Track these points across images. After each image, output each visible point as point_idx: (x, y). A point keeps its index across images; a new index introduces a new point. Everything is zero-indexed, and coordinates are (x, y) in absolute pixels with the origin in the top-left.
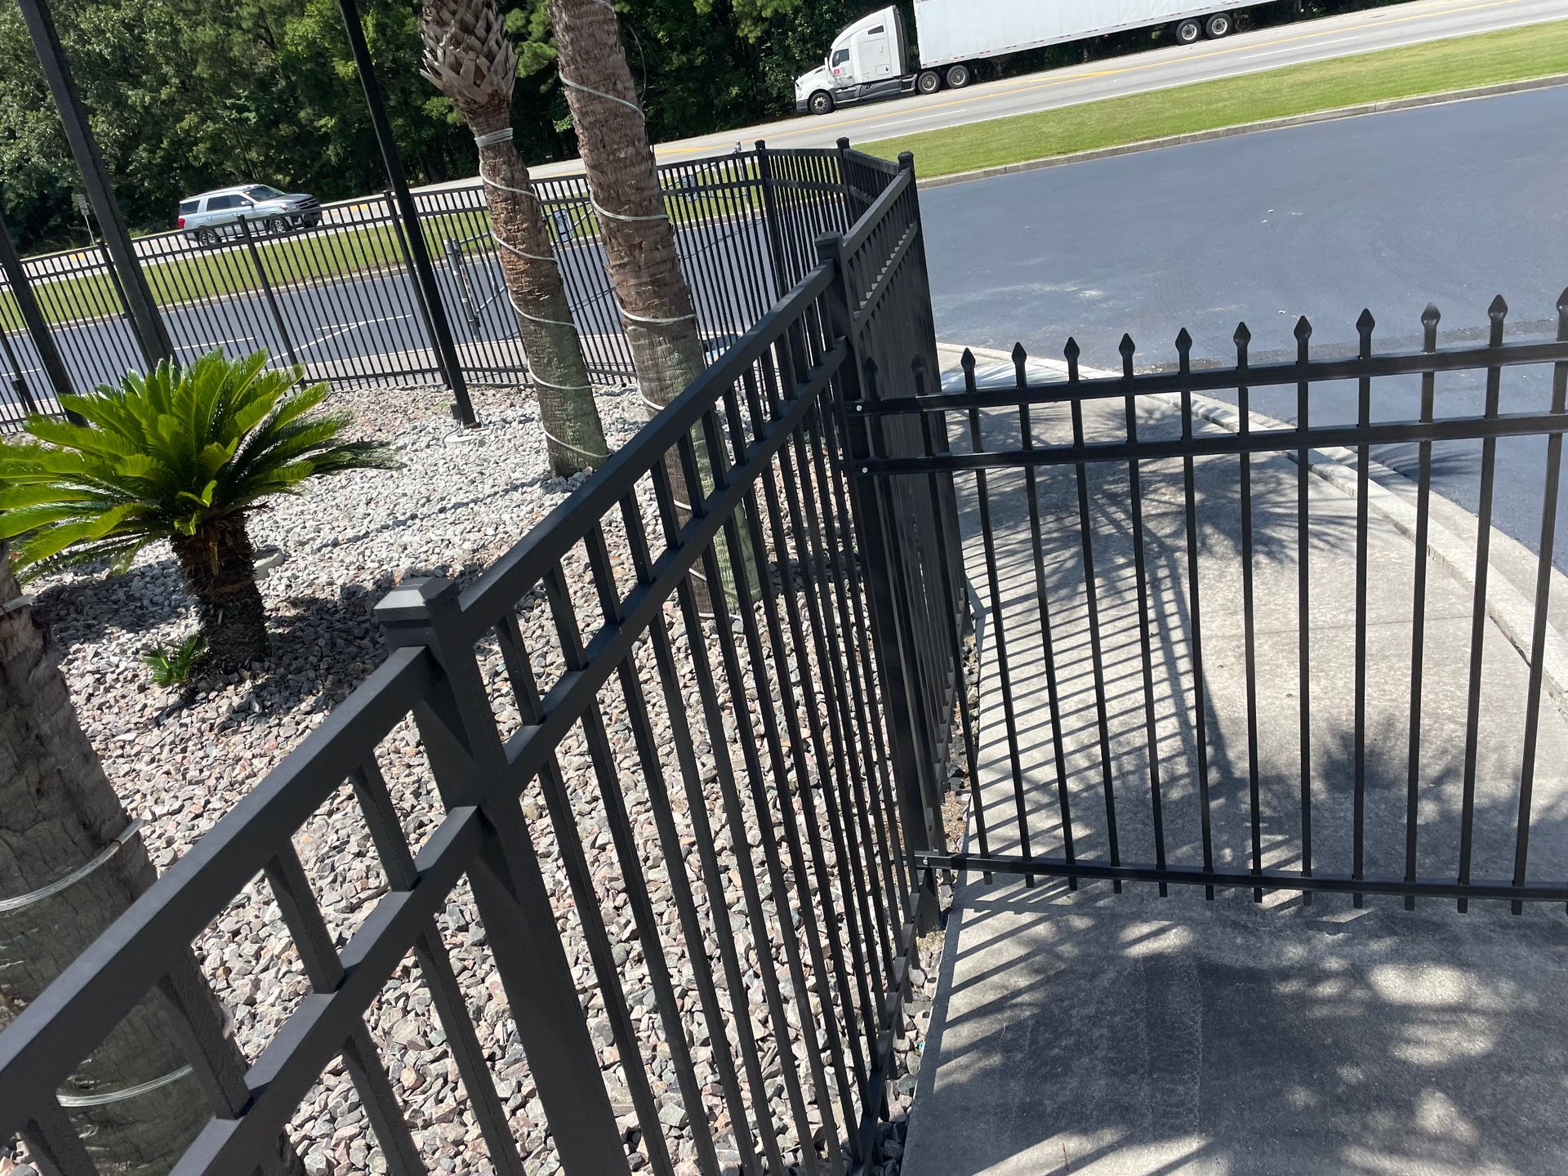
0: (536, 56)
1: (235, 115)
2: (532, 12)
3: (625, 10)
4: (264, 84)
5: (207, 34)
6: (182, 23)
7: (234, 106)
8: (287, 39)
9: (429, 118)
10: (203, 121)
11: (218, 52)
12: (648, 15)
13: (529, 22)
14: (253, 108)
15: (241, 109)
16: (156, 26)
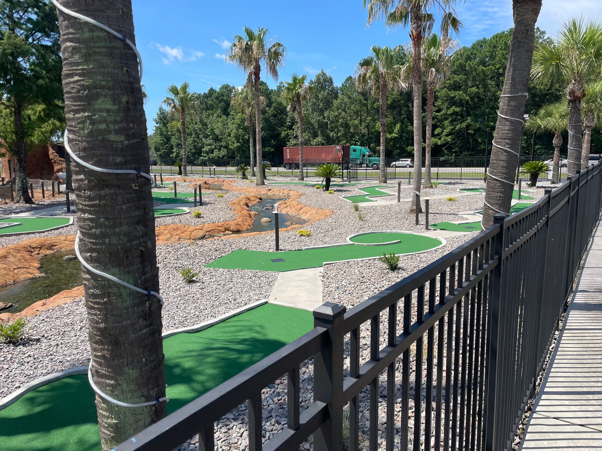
0: (445, 140)
1: (354, 142)
2: (444, 129)
3: (472, 133)
4: (363, 136)
5: (356, 122)
6: (349, 118)
7: (355, 140)
8: (377, 126)
9: (407, 151)
10: (346, 143)
11: (356, 127)
12: (477, 134)
13: (443, 131)
14: (360, 141)
15: (356, 141)
16: (343, 118)
